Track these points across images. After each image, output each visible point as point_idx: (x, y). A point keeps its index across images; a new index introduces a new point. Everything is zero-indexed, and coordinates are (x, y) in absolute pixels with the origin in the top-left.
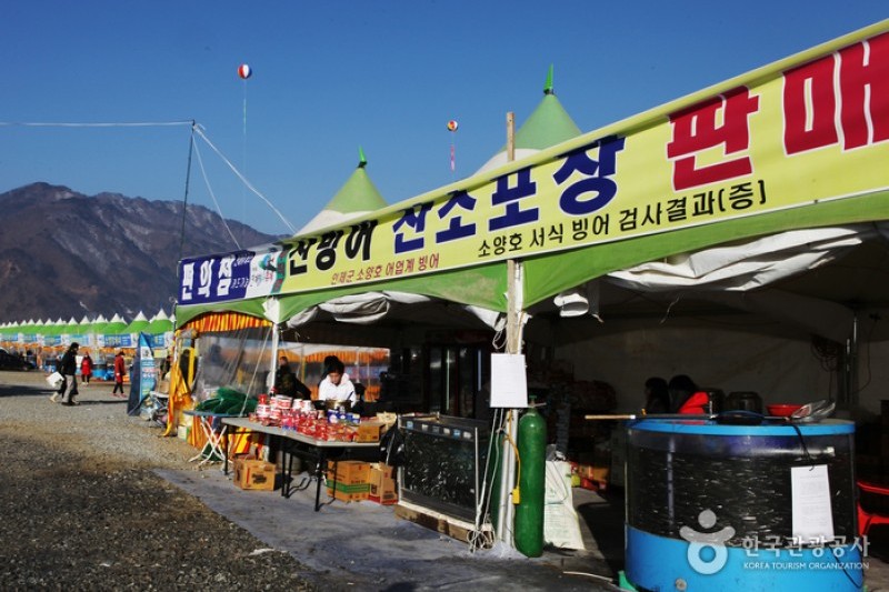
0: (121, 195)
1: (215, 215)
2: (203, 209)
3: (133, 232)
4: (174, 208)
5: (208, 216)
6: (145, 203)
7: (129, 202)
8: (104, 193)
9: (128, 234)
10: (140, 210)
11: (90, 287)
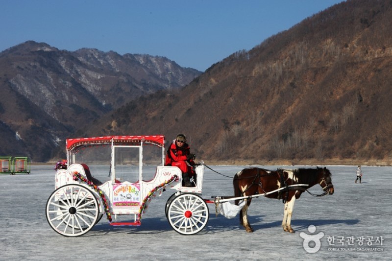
0: (96, 50)
1: (174, 64)
2: (165, 59)
3: (88, 77)
4: (141, 59)
5: (169, 65)
6: (116, 56)
7: (103, 55)
8: (83, 49)
9: (83, 79)
10: (111, 62)
11: (27, 120)
